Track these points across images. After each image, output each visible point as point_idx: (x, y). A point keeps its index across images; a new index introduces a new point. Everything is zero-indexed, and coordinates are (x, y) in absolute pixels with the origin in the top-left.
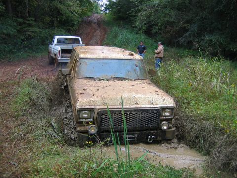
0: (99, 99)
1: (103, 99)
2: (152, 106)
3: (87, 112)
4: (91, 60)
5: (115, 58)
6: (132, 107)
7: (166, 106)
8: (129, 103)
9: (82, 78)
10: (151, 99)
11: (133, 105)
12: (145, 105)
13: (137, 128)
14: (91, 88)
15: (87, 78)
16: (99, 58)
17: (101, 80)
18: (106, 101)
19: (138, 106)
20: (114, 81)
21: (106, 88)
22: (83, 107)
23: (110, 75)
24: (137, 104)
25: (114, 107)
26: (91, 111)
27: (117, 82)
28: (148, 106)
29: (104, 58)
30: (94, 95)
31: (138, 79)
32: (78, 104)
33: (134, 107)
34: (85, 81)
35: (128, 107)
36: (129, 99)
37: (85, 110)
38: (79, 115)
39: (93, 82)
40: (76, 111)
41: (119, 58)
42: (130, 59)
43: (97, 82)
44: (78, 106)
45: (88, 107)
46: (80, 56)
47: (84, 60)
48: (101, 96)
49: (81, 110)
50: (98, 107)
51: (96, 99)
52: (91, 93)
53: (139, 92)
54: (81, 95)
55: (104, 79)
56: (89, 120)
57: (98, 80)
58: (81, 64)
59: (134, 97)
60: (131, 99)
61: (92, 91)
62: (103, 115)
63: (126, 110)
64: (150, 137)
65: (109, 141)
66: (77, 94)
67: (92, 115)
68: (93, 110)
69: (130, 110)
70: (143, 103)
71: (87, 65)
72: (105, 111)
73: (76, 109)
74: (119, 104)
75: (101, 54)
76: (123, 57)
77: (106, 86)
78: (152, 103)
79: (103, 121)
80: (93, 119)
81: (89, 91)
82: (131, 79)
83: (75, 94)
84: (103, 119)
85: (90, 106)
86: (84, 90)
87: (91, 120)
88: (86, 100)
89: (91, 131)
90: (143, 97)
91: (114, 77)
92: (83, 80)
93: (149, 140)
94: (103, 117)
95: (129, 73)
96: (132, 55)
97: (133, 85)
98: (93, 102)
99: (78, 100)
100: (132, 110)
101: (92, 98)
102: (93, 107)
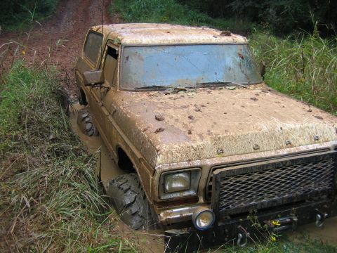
0: (208, 141)
1: (217, 140)
2: (318, 146)
3: (181, 175)
4: (148, 49)
5: (197, 41)
6: (282, 152)
8: (273, 143)
9: (137, 90)
10: (314, 131)
11: (281, 148)
12: (305, 146)
13: (295, 201)
14: (171, 112)
15: (147, 89)
16: (166, 43)
17: (177, 91)
18: (224, 145)
19: (293, 150)
20: (209, 92)
21: (206, 110)
22: (175, 166)
24: (289, 144)
25: (244, 158)
26: (193, 172)
28: (311, 147)
29: (176, 43)
30: (190, 133)
31: (249, 84)
33: (285, 151)
34: (145, 95)
35: (273, 154)
36: (271, 136)
37: (178, 173)
39: (163, 97)
40: (156, 178)
41: (206, 42)
42: (227, 42)
43: (174, 96)
45: (185, 164)
46: (123, 42)
47: (132, 50)
48: (209, 133)
49: (167, 175)
50: (209, 162)
51: (199, 143)
52: (179, 125)
53: (281, 114)
54: (159, 136)
55: (183, 88)
56: (186, 194)
57: (173, 93)
58: (127, 58)
59: (281, 128)
60: (277, 134)
61: (177, 120)
62: (226, 182)
63: (275, 163)
64: (322, 216)
65: (239, 241)
66: (145, 130)
67: (193, 181)
68: (197, 171)
69: (282, 162)
70: (301, 141)
71: (142, 59)
72: (231, 170)
73: (155, 171)
74: (253, 150)
75: (166, 34)
76: (214, 40)
77: (203, 106)
78: (317, 139)
79: (225, 196)
80: (197, 191)
81: (172, 122)
82: (236, 85)
83: (140, 131)
84: (225, 191)
85: (189, 161)
86: (157, 119)
87: (192, 193)
88: (176, 146)
89: (200, 224)
90: (298, 126)
91: (204, 84)
92: (139, 94)
93: (317, 222)
94: (225, 186)
95: (231, 72)
96: (228, 35)
97: (255, 99)
98: (196, 150)
99: (157, 148)
100: (286, 161)
101: (189, 139)
102: (197, 163)
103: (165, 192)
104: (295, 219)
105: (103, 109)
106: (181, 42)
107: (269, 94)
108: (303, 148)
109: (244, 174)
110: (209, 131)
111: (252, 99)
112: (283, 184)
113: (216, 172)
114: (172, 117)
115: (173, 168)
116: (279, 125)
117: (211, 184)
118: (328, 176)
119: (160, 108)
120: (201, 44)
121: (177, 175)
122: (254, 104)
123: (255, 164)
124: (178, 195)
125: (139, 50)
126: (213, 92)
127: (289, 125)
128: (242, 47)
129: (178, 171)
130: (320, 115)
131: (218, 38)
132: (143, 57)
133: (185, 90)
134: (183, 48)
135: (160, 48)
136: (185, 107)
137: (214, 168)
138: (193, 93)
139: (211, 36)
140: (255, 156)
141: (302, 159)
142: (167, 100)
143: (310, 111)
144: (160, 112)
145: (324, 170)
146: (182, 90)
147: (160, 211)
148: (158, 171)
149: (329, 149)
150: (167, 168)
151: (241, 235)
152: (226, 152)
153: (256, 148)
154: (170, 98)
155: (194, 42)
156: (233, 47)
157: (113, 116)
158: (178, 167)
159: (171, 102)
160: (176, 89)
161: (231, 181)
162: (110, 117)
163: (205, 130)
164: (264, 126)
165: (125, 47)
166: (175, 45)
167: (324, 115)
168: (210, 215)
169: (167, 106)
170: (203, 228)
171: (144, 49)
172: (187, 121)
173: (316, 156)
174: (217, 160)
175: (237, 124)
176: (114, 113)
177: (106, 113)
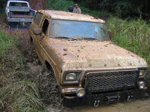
0: (85, 60)
1: (89, 60)
2: (131, 67)
3: (73, 74)
4: (63, 21)
5: (84, 20)
7: (141, 67)
8: (112, 64)
9: (56, 38)
10: (130, 61)
11: (116, 66)
12: (125, 66)
13: (120, 89)
14: (70, 48)
15: (61, 38)
16: (70, 19)
17: (73, 40)
18: (92, 63)
19: (120, 68)
20: (87, 42)
21: (85, 48)
22: (71, 69)
23: (81, 36)
24: (119, 65)
25: (100, 69)
26: (78, 73)
27: (90, 42)
28: (128, 67)
29: (75, 20)
30: (78, 57)
31: (104, 40)
32: (64, 66)
33: (117, 68)
34: (59, 41)
35: (112, 68)
36: (112, 61)
37: (72, 73)
38: (65, 77)
39: (68, 42)
40: (62, 74)
41: (87, 20)
42: (96, 21)
43: (72, 42)
44: (65, 68)
45: (75, 69)
46: (52, 17)
47: (56, 21)
48: (86, 57)
49: (67, 73)
50: (85, 69)
51: (82, 61)
52: (73, 53)
53: (117, 53)
54: (65, 56)
55: (76, 39)
56: (74, 82)
57: (72, 40)
58: (53, 24)
59: (116, 58)
60: (114, 61)
61: (73, 51)
62: (91, 78)
63: (112, 72)
64: (130, 96)
65: (95, 104)
66: (59, 54)
67: (78, 76)
68: (80, 73)
69: (115, 72)
70: (124, 64)
71: (60, 25)
72: (94, 73)
73: (62, 71)
74: (104, 66)
75: (71, 16)
76: (91, 20)
77: (84, 47)
78: (131, 64)
79: (91, 84)
80: (79, 81)
81: (71, 52)
82: (99, 40)
83: (57, 54)
84: (91, 82)
85: (77, 68)
86: (64, 50)
87: (77, 82)
88: (72, 61)
89: (79, 95)
90: (123, 58)
91: (85, 38)
92: (57, 40)
93: (128, 99)
94: (91, 80)
95: (97, 34)
96: (97, 19)
97: (106, 46)
98: (80, 64)
99: (64, 61)
100: (117, 72)
101: (78, 59)
102: (80, 69)
103: (65, 80)
104: (119, 97)
105: (41, 45)
106: (77, 20)
107: (112, 45)
108: (125, 68)
109: (99, 76)
110: (86, 56)
111: (105, 46)
112: (115, 82)
113: (87, 74)
114: (71, 50)
115: (70, 70)
116: (116, 57)
117: (85, 78)
118: (134, 80)
119: (66, 46)
120: (85, 21)
121: (71, 74)
122: (106, 48)
123: (104, 72)
124: (71, 82)
125: (58, 21)
126: (88, 42)
127: (120, 57)
128: (102, 24)
129: (72, 72)
130: (133, 55)
131: (93, 20)
132: (60, 24)
133: (77, 40)
134: (77, 22)
135: (68, 21)
136: (76, 46)
137: (87, 72)
138: (80, 41)
139: (90, 19)
140: (105, 69)
141: (124, 72)
142: (69, 43)
143: (129, 53)
144: (66, 48)
145: (133, 77)
146: (76, 40)
147: (62, 89)
148: (63, 71)
149: (135, 69)
150: (67, 70)
151: (96, 101)
152: (93, 66)
153: (105, 65)
154: (70, 42)
155: (82, 20)
156: (99, 24)
157: (45, 48)
158: (72, 70)
159: (71, 44)
160: (73, 39)
161: (93, 78)
162: (43, 48)
163: (84, 56)
164: (109, 57)
165: (53, 19)
166: (74, 21)
167: (135, 55)
168: (84, 92)
169: (69, 45)
170: (80, 97)
171: (61, 21)
172: (77, 52)
173: (130, 71)
174: (89, 69)
175: (98, 55)
176: (46, 47)
177: (42, 47)
